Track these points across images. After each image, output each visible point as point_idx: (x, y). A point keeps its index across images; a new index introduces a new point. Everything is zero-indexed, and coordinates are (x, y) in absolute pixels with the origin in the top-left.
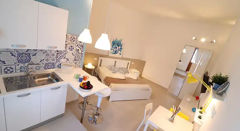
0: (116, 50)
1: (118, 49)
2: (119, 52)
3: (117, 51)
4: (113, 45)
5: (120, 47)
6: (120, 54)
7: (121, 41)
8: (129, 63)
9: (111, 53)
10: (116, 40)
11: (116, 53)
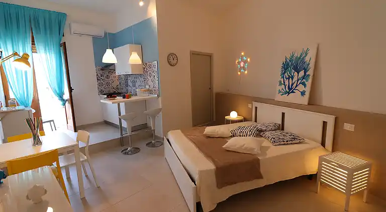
0: (292, 85)
1: (295, 79)
2: (301, 88)
3: (295, 85)
4: (285, 73)
5: (302, 73)
6: (303, 93)
7: (306, 54)
8: (325, 123)
9: (280, 92)
10: (293, 55)
11: (291, 90)
